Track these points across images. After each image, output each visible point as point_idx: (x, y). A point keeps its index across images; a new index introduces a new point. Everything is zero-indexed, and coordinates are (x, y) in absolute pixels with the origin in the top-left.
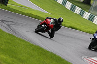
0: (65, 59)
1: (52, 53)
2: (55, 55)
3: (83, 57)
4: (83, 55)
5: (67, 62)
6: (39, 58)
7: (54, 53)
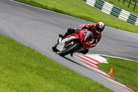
1: (28, 48)
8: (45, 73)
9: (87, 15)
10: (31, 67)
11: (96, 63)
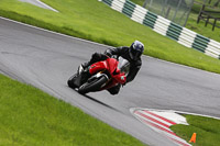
0: (92, 114)
1: (61, 101)
2: (69, 105)
3: (131, 110)
4: (133, 104)
5: (97, 120)
6: (32, 113)
7: (67, 101)
8: (88, 142)
9: (154, 49)
10: (66, 132)
11: (170, 124)
